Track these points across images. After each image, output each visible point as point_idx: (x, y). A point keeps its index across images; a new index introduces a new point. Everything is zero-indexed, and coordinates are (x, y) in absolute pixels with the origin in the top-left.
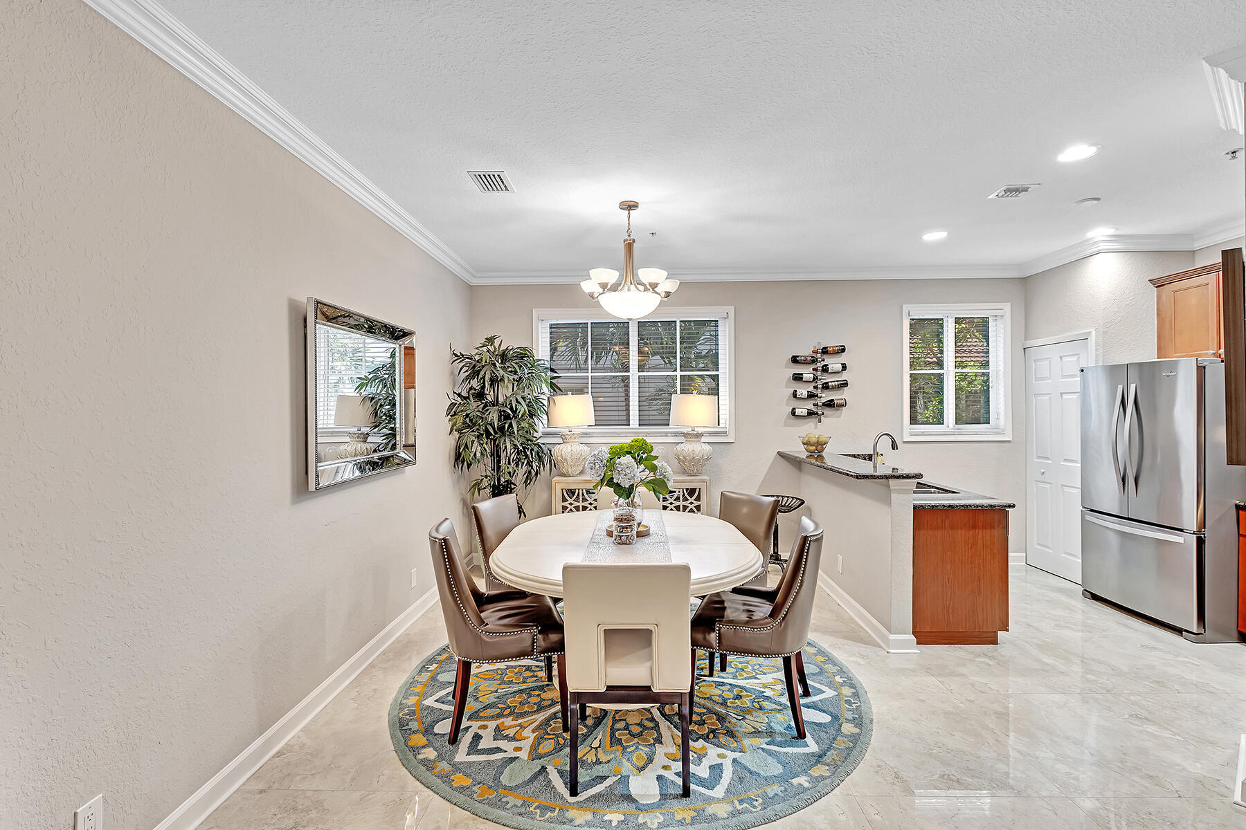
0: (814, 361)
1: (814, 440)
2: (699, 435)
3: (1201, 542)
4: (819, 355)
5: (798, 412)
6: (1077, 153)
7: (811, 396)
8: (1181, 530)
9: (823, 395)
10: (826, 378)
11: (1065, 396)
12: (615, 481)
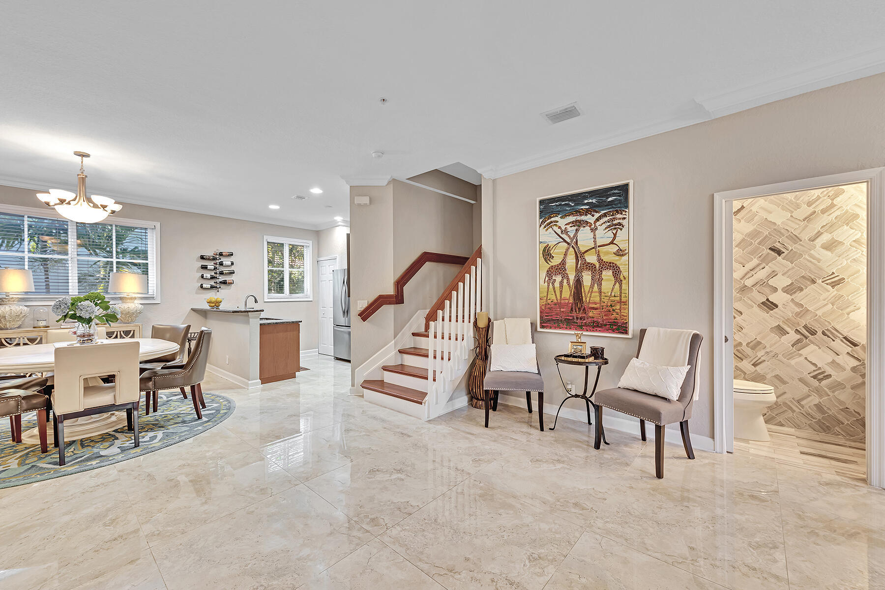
0: (214, 259)
1: (214, 300)
2: (133, 299)
4: (217, 256)
5: (204, 286)
7: (212, 278)
9: (220, 278)
10: (222, 269)
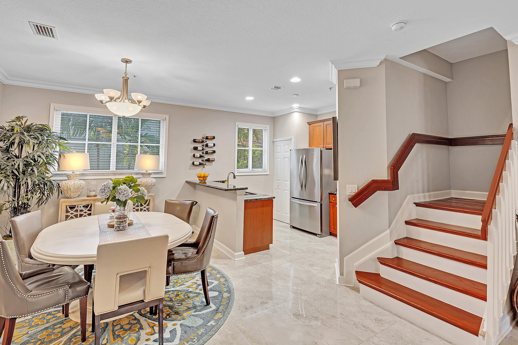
0: (202, 142)
1: (202, 175)
2: (150, 174)
3: (321, 205)
4: (205, 140)
5: (195, 163)
6: (296, 80)
7: (201, 157)
8: (316, 202)
9: (206, 156)
10: (207, 149)
11: (285, 159)
12: (117, 198)
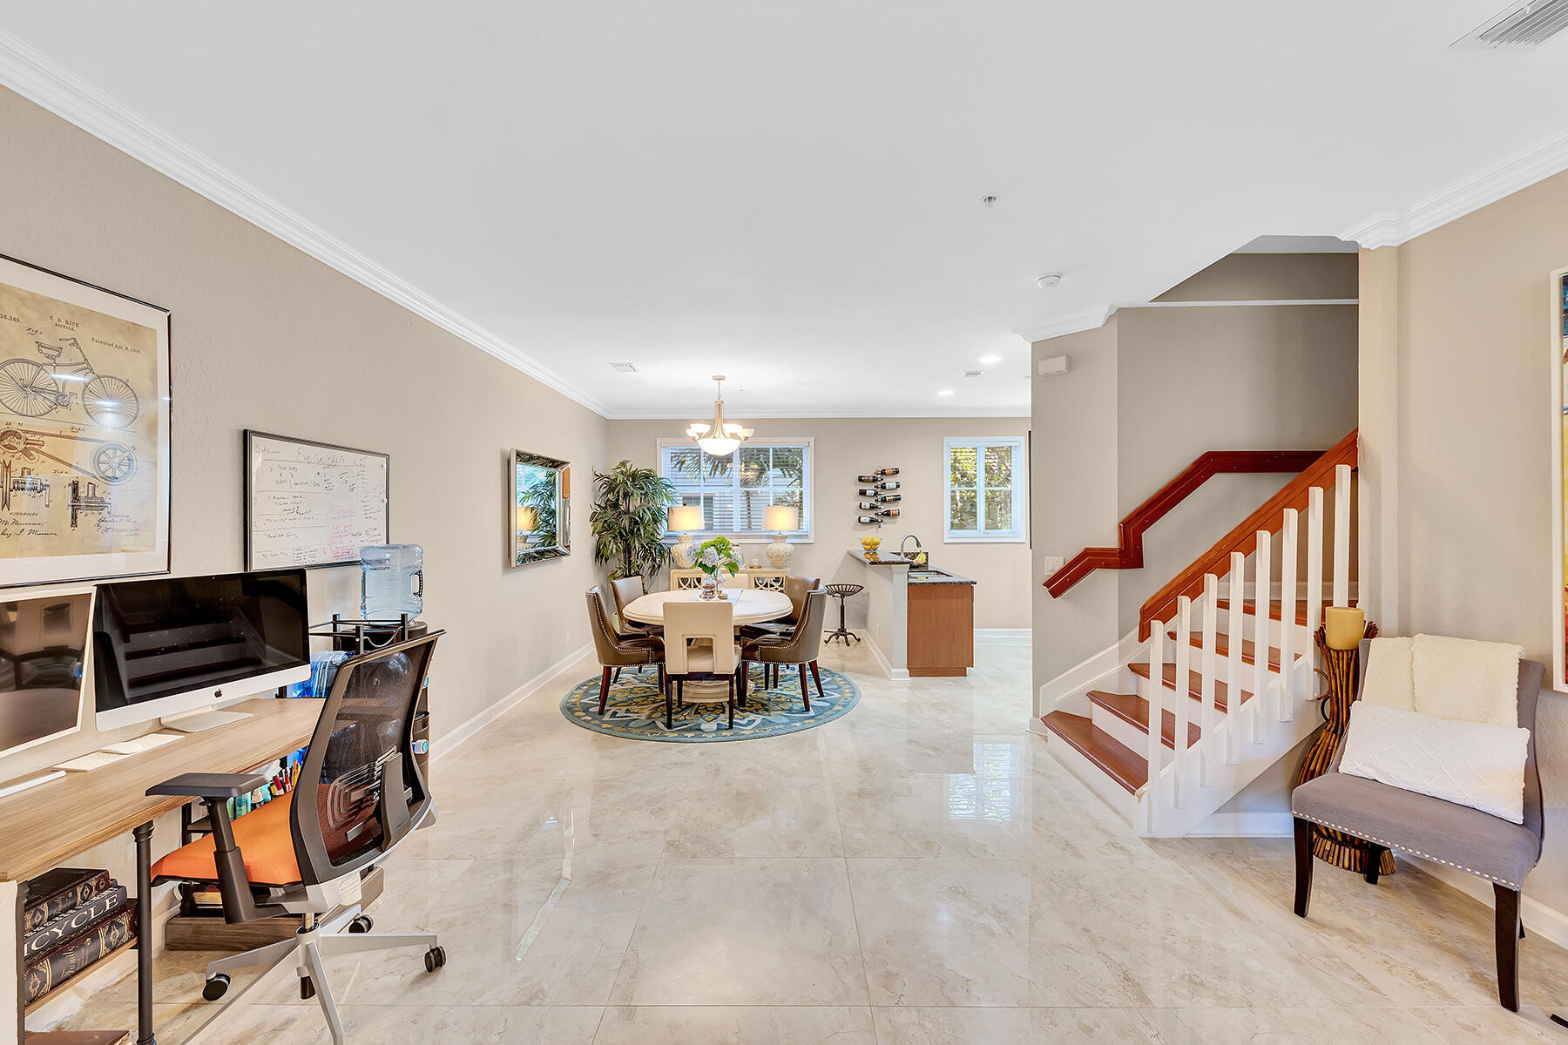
0: (875, 480)
1: (871, 541)
2: (784, 538)
4: (879, 476)
5: (862, 519)
7: (872, 507)
9: (882, 507)
10: (884, 494)
